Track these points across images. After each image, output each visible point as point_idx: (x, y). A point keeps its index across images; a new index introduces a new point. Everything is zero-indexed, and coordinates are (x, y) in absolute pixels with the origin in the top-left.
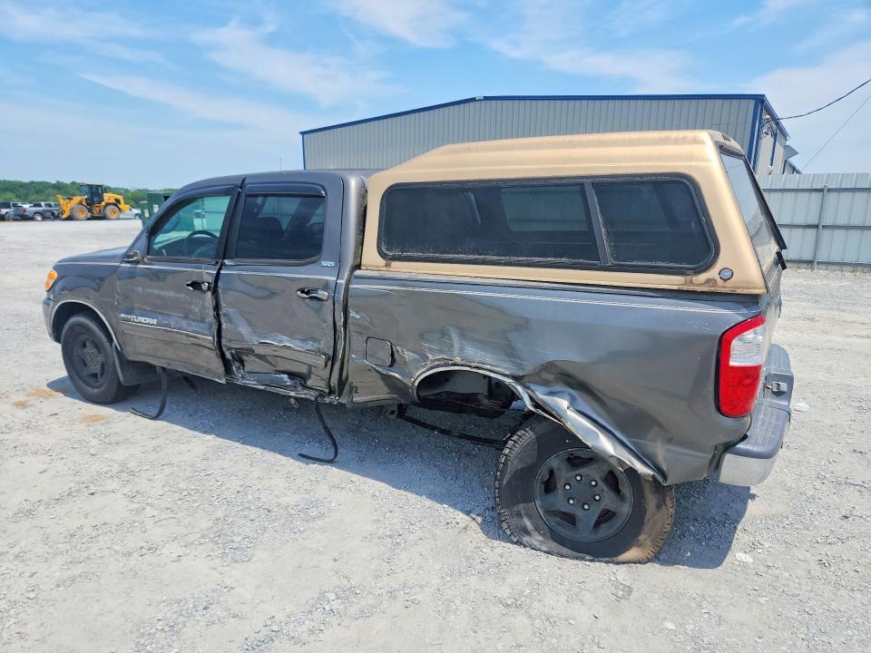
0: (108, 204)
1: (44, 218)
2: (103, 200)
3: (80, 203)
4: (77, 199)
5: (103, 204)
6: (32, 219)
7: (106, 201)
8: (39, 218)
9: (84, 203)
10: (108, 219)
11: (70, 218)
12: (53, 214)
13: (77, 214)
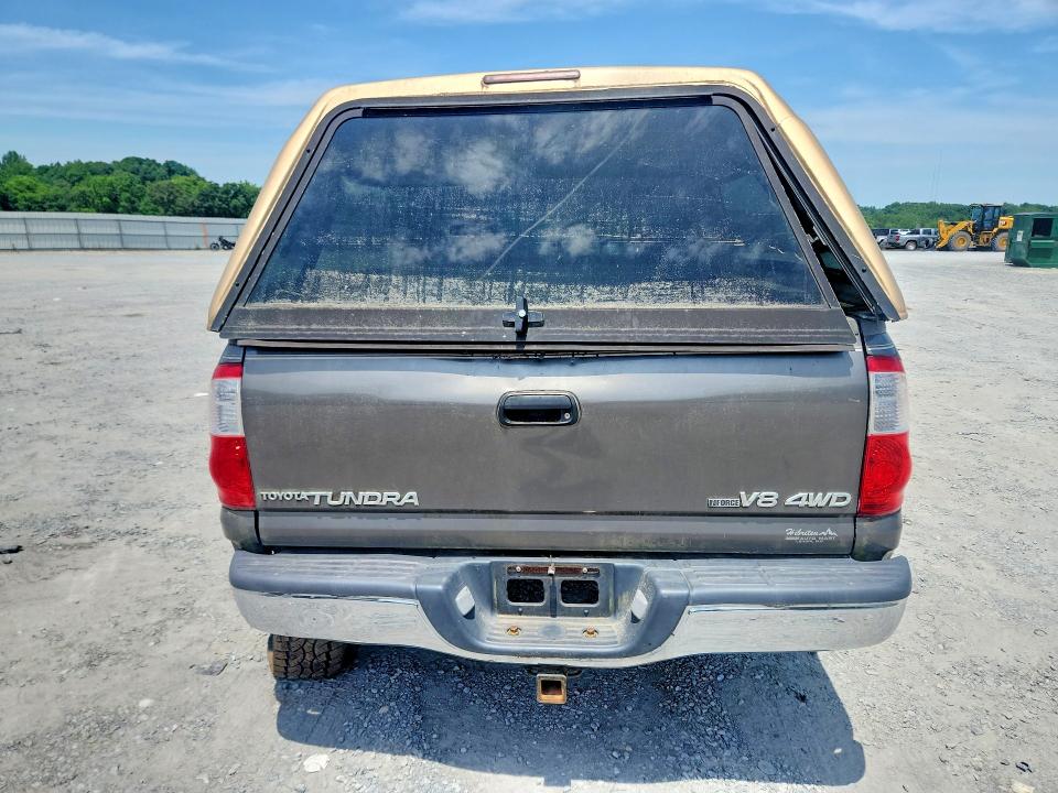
0: (1001, 231)
1: (918, 247)
2: (997, 226)
3: (965, 230)
4: (962, 225)
5: (995, 230)
6: (903, 248)
7: (1000, 226)
8: (912, 247)
9: (970, 230)
10: (995, 251)
11: (946, 248)
12: (927, 242)
13: (956, 244)
